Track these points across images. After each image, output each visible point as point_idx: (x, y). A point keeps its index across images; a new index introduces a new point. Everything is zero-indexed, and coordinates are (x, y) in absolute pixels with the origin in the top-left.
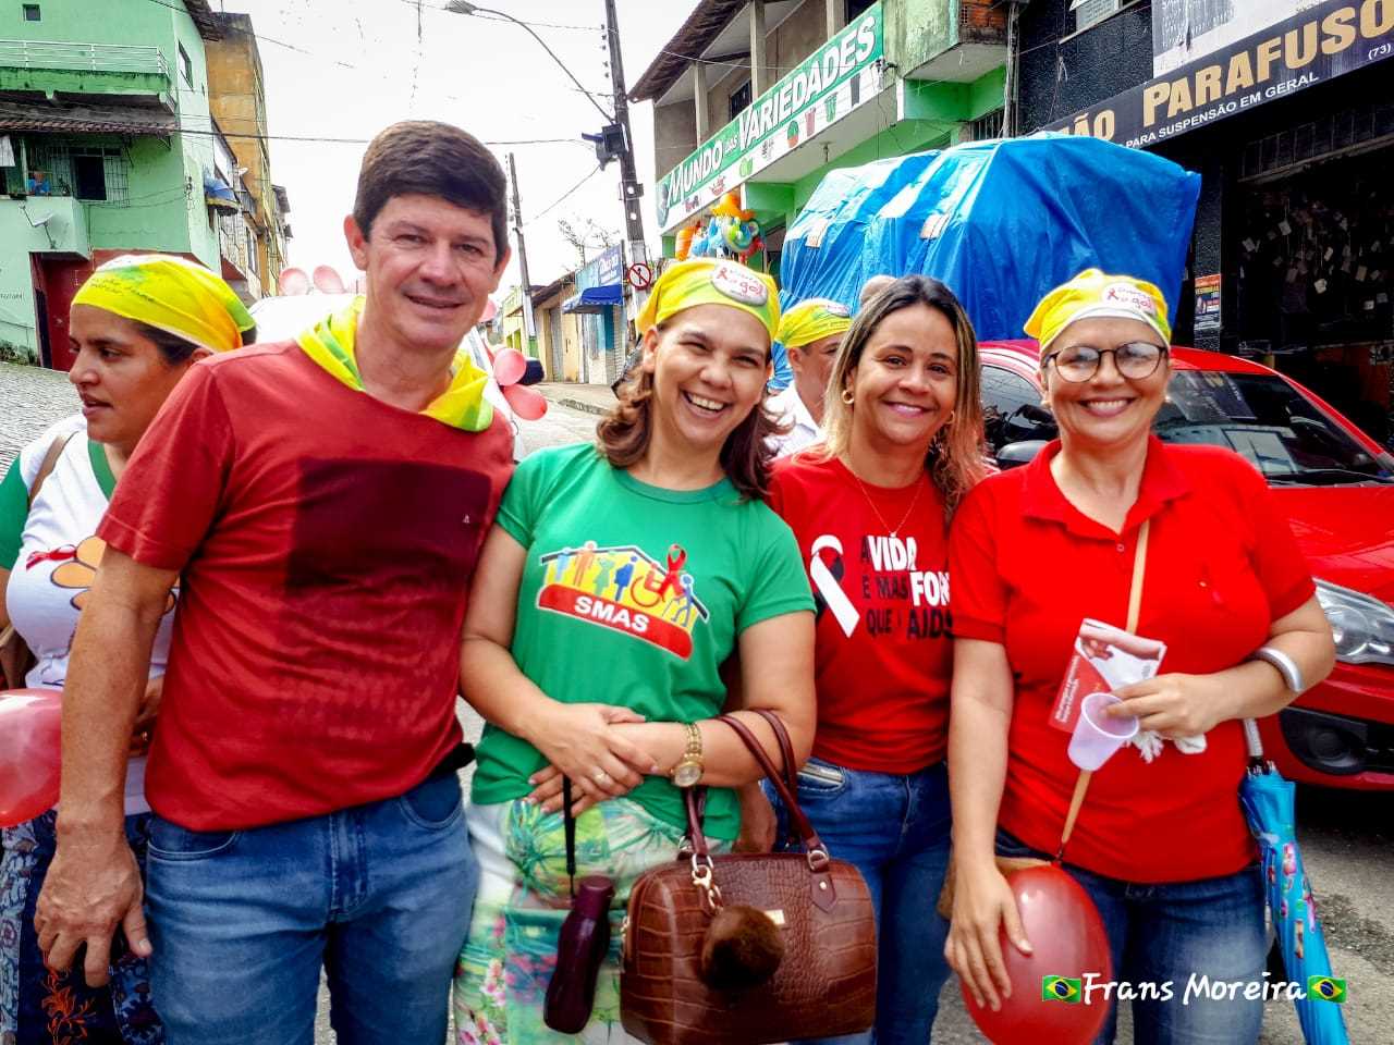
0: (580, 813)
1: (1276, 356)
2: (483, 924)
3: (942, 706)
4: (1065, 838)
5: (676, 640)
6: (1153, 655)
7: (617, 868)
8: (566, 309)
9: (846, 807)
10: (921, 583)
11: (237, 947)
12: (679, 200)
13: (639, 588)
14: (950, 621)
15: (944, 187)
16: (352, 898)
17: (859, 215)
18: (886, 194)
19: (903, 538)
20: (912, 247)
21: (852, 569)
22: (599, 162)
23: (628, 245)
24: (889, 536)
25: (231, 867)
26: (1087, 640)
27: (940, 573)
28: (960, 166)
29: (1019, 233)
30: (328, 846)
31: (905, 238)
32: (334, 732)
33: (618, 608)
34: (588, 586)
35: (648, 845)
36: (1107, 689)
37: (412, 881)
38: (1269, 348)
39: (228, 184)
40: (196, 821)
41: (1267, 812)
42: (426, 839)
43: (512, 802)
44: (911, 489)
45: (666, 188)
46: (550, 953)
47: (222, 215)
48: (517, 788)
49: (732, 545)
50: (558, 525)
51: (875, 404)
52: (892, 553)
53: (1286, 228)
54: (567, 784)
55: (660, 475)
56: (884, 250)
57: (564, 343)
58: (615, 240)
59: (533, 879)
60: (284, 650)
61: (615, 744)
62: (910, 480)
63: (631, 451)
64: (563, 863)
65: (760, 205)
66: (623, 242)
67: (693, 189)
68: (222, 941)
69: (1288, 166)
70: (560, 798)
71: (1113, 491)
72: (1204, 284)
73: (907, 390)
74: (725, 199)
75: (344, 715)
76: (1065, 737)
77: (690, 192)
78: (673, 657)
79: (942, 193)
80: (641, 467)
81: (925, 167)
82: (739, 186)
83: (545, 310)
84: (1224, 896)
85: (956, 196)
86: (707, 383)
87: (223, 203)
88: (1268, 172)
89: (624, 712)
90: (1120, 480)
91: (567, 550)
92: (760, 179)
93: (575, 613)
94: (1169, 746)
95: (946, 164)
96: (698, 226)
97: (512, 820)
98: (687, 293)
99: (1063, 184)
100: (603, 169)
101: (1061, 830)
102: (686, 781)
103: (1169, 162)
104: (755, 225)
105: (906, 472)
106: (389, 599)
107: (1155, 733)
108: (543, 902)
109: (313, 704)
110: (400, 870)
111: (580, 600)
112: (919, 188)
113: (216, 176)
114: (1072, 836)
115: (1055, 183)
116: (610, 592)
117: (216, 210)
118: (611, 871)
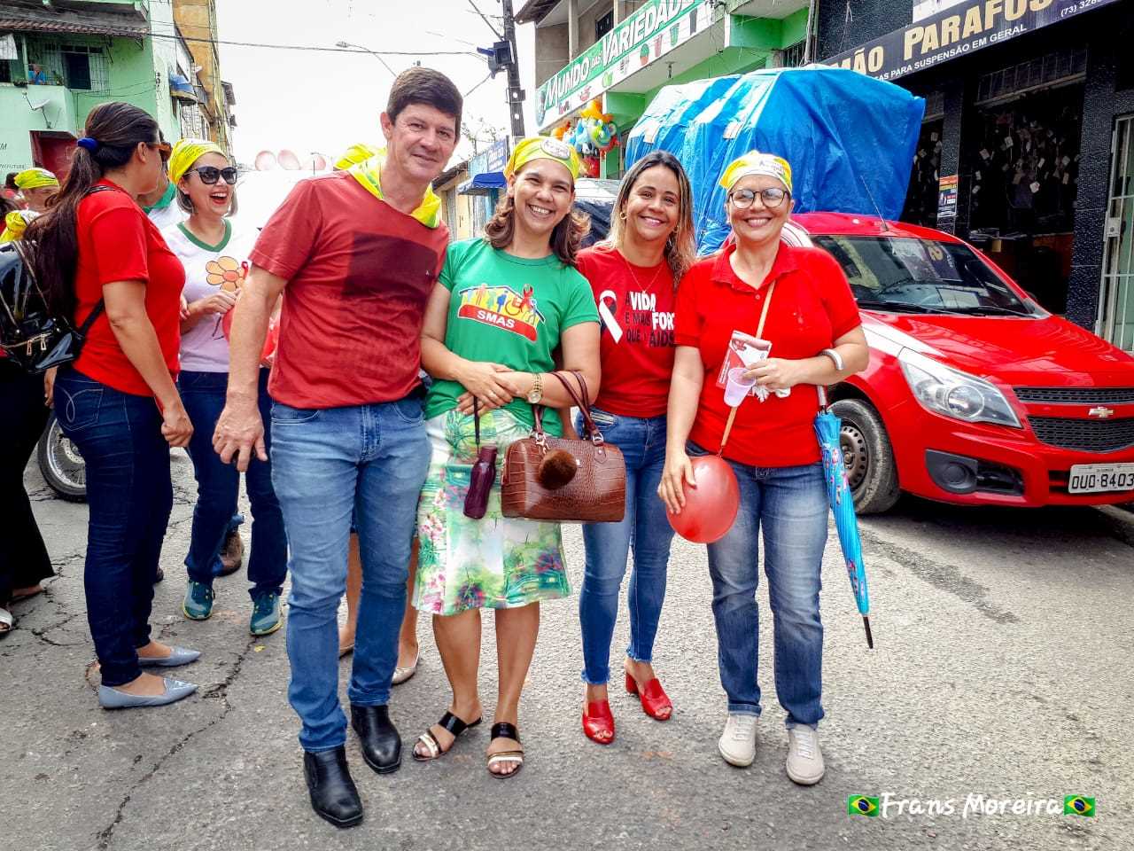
0: (482, 415)
1: (1003, 240)
2: (434, 474)
3: (666, 383)
4: (724, 443)
5: (529, 332)
6: (765, 348)
7: (500, 442)
8: (461, 191)
9: (616, 435)
10: (657, 318)
11: (320, 463)
12: (553, 104)
13: (510, 305)
14: (672, 339)
15: (741, 102)
16: (373, 447)
17: (682, 121)
18: (701, 105)
19: (649, 294)
20: (717, 144)
21: (621, 309)
22: (490, 71)
23: (512, 139)
24: (641, 292)
25: (315, 427)
26: (734, 341)
27: (668, 313)
28: (753, 87)
29: (792, 137)
30: (362, 421)
31: (711, 139)
32: (365, 365)
33: (499, 316)
34: (483, 305)
35: (515, 432)
36: (744, 366)
37: (401, 443)
38: (998, 233)
39: (187, 79)
40: (300, 404)
41: (824, 431)
42: (407, 425)
43: (447, 413)
44: (656, 267)
45: (544, 95)
46: (467, 485)
47: (183, 106)
48: (451, 404)
49: (557, 288)
50: (467, 276)
51: (635, 217)
52: (643, 301)
53: (1009, 141)
54: (476, 399)
55: (519, 250)
56: (697, 147)
57: (458, 218)
58: (501, 136)
59: (459, 449)
60: (340, 324)
61: (500, 380)
62: (653, 263)
63: (504, 239)
64: (473, 439)
65: (616, 110)
66: (507, 137)
67: (566, 95)
68: (312, 459)
69: (1010, 95)
70: (472, 408)
71: (760, 268)
72: (946, 182)
73: (652, 210)
74: (591, 105)
75: (370, 359)
76: (722, 391)
77: (562, 98)
78: (526, 340)
79: (740, 107)
80: (510, 247)
81: (731, 85)
82: (601, 95)
83: (443, 192)
84: (805, 475)
85: (748, 110)
86: (540, 199)
87: (185, 95)
88: (995, 99)
89: (503, 367)
90: (763, 263)
91: (472, 288)
92: (616, 90)
93: (477, 318)
94: (773, 396)
95: (744, 85)
96: (568, 126)
97: (448, 420)
98: (529, 154)
99: (824, 103)
100: (493, 77)
101: (721, 439)
102: (534, 400)
103: (903, 89)
104: (614, 127)
105: (653, 257)
106: (390, 306)
107: (764, 387)
108: (464, 462)
109: (355, 351)
110: (396, 437)
111: (480, 312)
112: (724, 101)
113: (178, 72)
114: (727, 442)
115: (819, 101)
116: (494, 308)
117: (179, 101)
118: (497, 443)
